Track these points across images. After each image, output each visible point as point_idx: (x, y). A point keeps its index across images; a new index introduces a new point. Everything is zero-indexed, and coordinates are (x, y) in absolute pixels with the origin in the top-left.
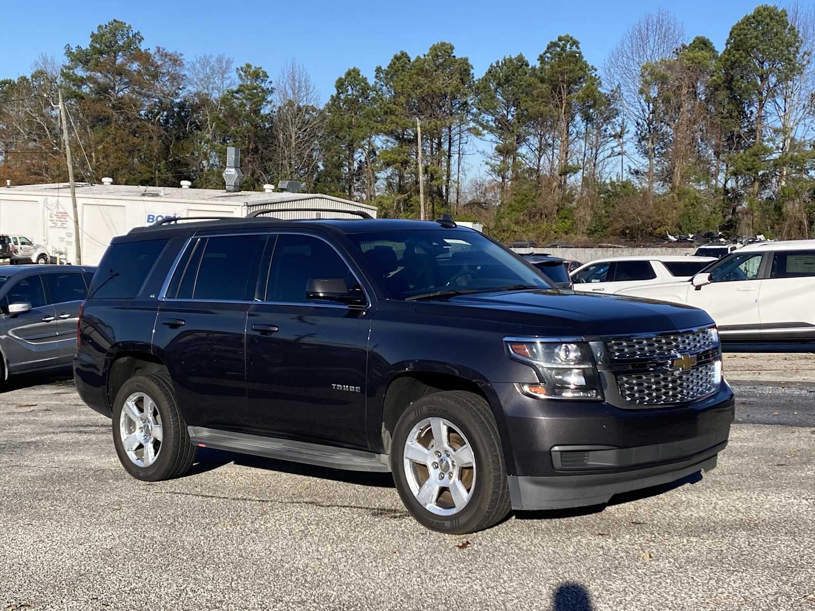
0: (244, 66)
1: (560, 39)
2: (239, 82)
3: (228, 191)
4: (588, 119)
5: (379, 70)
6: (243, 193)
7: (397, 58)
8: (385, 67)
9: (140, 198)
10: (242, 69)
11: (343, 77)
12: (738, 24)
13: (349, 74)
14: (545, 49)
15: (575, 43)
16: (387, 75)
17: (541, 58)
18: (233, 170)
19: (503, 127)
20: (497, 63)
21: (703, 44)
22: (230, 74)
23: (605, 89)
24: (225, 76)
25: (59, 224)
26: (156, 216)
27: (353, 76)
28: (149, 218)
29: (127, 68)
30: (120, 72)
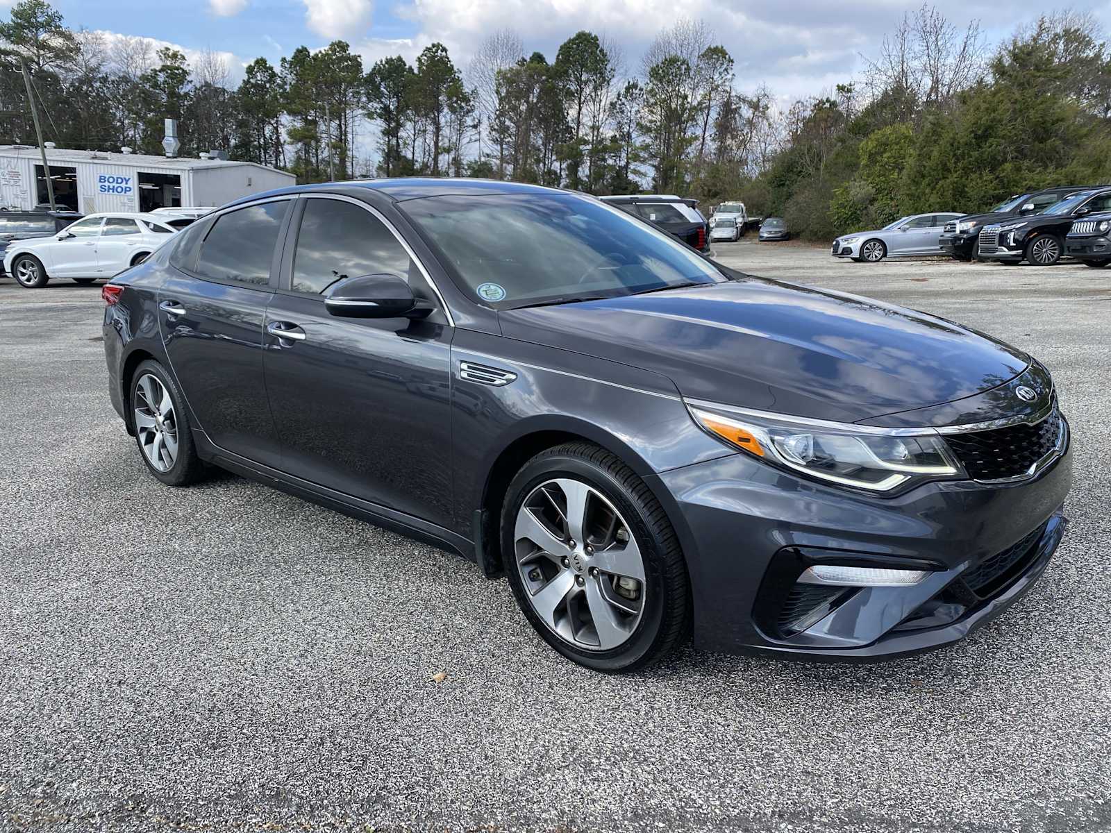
0: (163, 49)
1: (434, 46)
2: (161, 64)
3: (168, 157)
4: (453, 110)
5: (284, 60)
6: (179, 159)
7: (298, 51)
8: (289, 58)
9: (91, 161)
10: (161, 51)
11: (253, 65)
12: (565, 44)
13: (257, 62)
14: (422, 52)
15: (444, 50)
16: (291, 65)
17: (419, 60)
18: (171, 139)
19: (386, 114)
20: (381, 61)
21: (538, 58)
22: (150, 56)
23: (467, 89)
24: (146, 57)
25: (12, 182)
26: (107, 177)
27: (261, 63)
28: (100, 179)
29: (49, 42)
30: (43, 46)
